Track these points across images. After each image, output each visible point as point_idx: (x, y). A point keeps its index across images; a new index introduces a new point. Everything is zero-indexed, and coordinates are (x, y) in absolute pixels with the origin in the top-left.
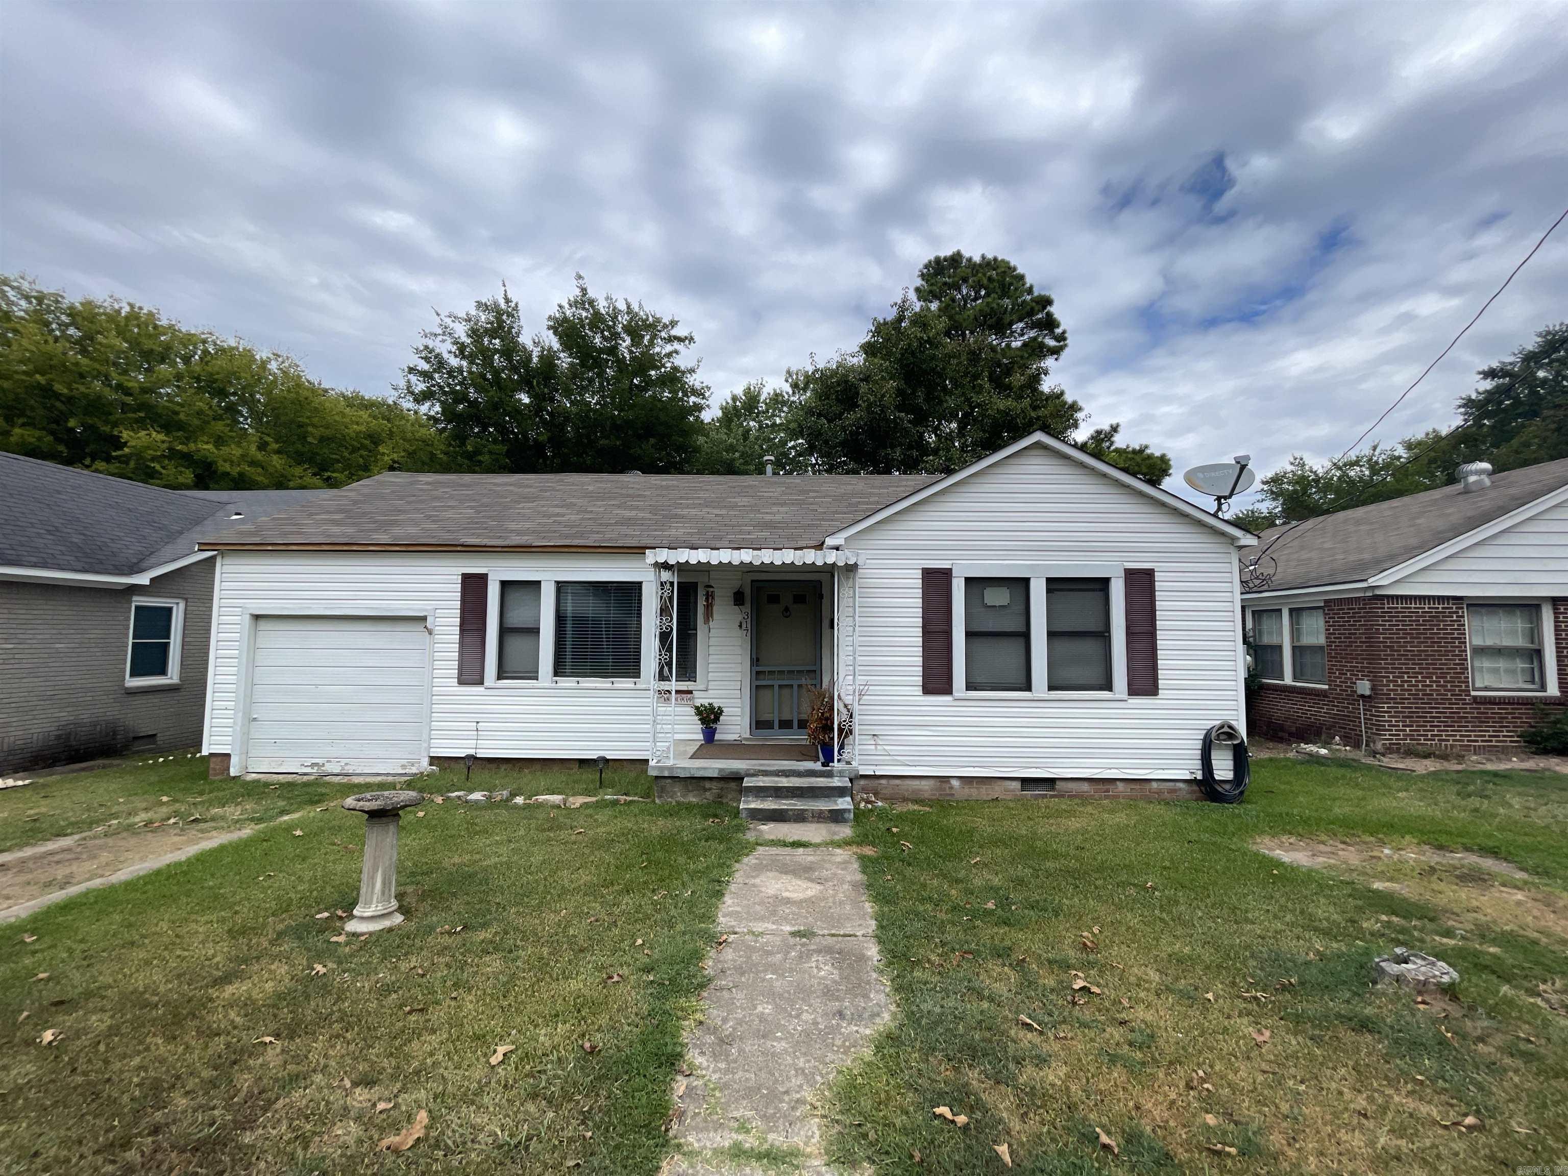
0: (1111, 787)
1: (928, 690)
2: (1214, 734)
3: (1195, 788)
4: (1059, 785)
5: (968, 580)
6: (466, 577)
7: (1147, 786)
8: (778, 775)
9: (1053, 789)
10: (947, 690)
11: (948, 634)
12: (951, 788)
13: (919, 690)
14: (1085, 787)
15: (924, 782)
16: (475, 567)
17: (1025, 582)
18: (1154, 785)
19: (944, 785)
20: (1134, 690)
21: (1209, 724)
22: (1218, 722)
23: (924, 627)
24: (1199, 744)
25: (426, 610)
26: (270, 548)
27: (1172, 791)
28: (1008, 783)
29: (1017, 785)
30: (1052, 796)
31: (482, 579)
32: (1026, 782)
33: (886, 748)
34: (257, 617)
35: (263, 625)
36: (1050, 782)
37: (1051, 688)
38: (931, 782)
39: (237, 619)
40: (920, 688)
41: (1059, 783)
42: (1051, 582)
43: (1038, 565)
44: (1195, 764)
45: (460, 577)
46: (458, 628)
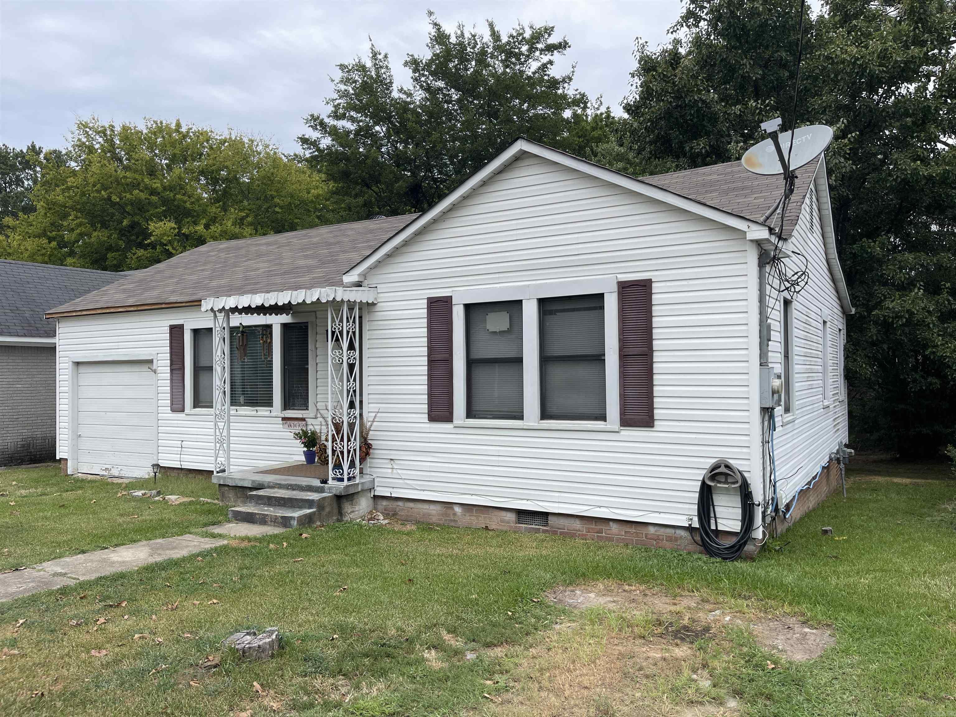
0: (603, 527)
1: (433, 418)
2: (708, 474)
3: (691, 536)
4: (552, 520)
5: (468, 307)
6: (172, 328)
7: (643, 531)
8: (288, 489)
9: (546, 525)
10: (449, 418)
11: (448, 362)
12: (455, 514)
13: (425, 417)
14: (577, 525)
15: (432, 507)
17: (519, 302)
18: (652, 530)
19: (450, 512)
20: (627, 421)
22: (714, 461)
23: (429, 356)
27: (670, 539)
28: (503, 513)
29: (511, 517)
30: (544, 531)
31: (180, 328)
32: (522, 514)
33: (399, 471)
34: (78, 364)
35: (82, 369)
36: (544, 516)
37: (543, 417)
38: (438, 507)
39: (67, 365)
40: (427, 416)
41: (550, 518)
42: (542, 302)
43: (528, 286)
44: (694, 509)
45: (168, 328)
46: (169, 368)
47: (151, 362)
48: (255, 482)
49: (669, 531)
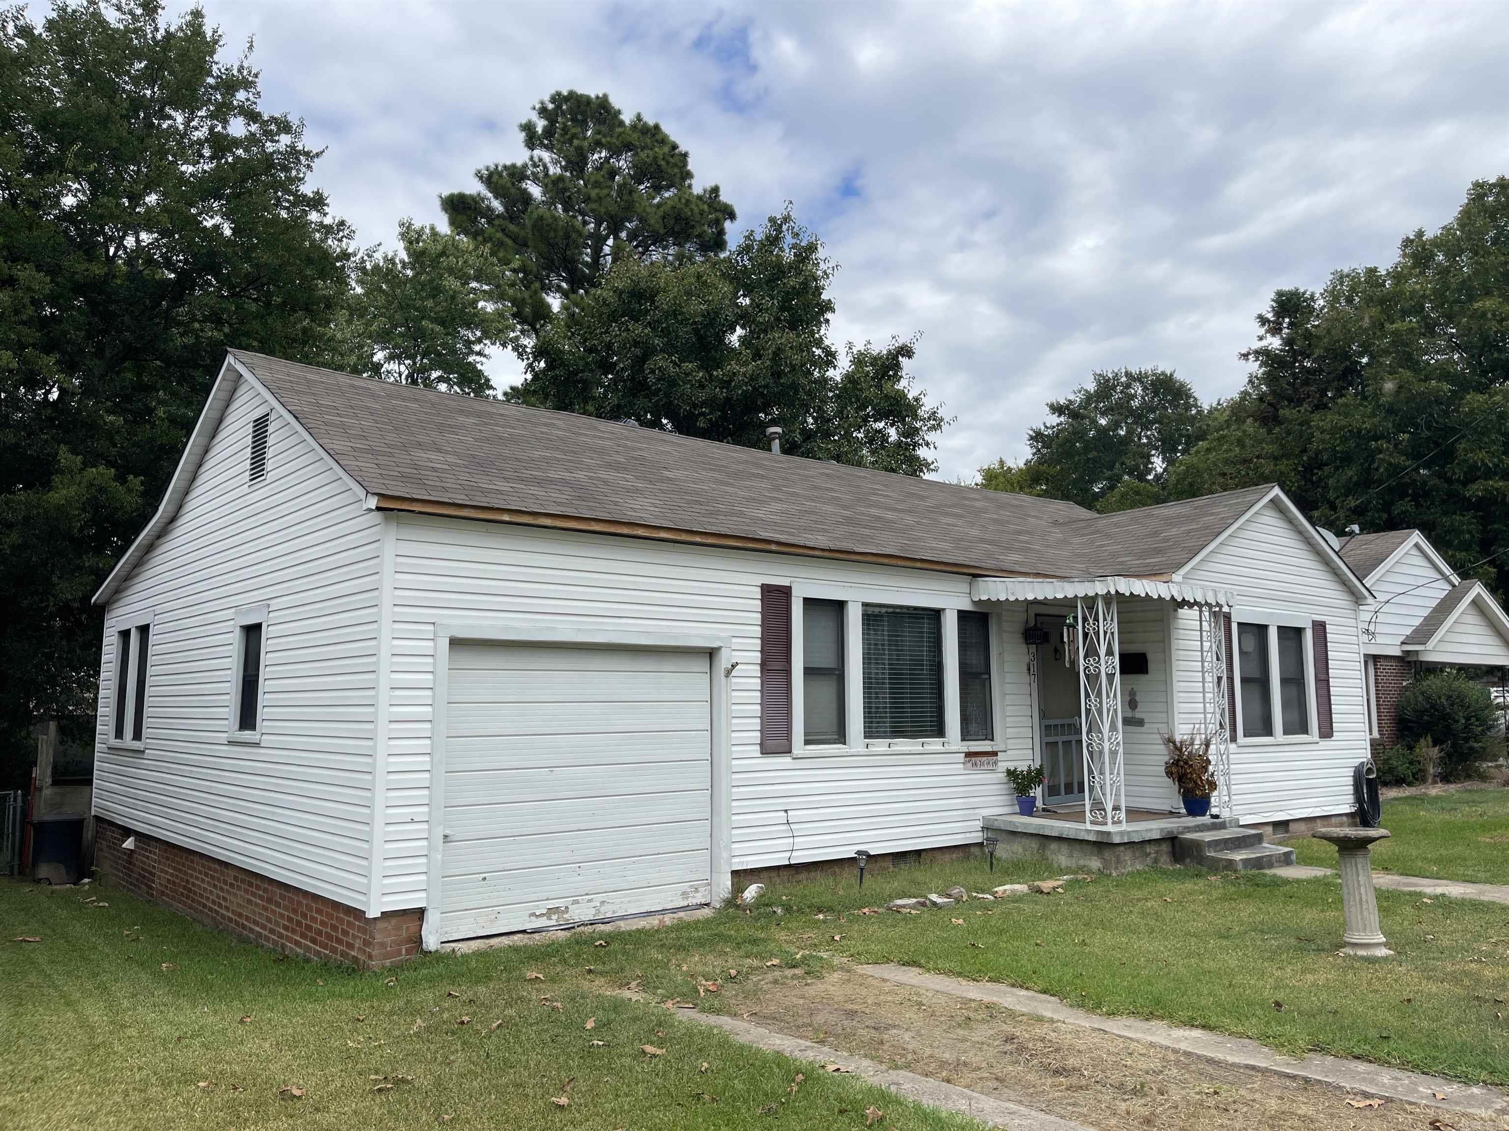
0: (1313, 825)
2: (1365, 770)
3: (1353, 819)
4: (1292, 826)
5: (1239, 624)
6: (767, 590)
7: (1330, 821)
9: (1287, 831)
10: (1235, 737)
11: (1233, 681)
14: (1303, 826)
16: (777, 574)
17: (1265, 627)
18: (1333, 820)
20: (1321, 735)
21: (1357, 762)
22: (1361, 760)
24: (1350, 781)
25: (719, 638)
26: (506, 518)
27: (1341, 825)
28: (1266, 828)
29: (1270, 829)
30: (1289, 838)
31: (786, 592)
32: (1275, 826)
34: (456, 643)
36: (1286, 824)
37: (1284, 733)
39: (427, 646)
41: (1291, 824)
42: (1279, 629)
43: (1272, 613)
44: (1353, 798)
45: (759, 590)
46: (758, 668)
47: (710, 652)
48: (1162, 830)
49: (1341, 818)
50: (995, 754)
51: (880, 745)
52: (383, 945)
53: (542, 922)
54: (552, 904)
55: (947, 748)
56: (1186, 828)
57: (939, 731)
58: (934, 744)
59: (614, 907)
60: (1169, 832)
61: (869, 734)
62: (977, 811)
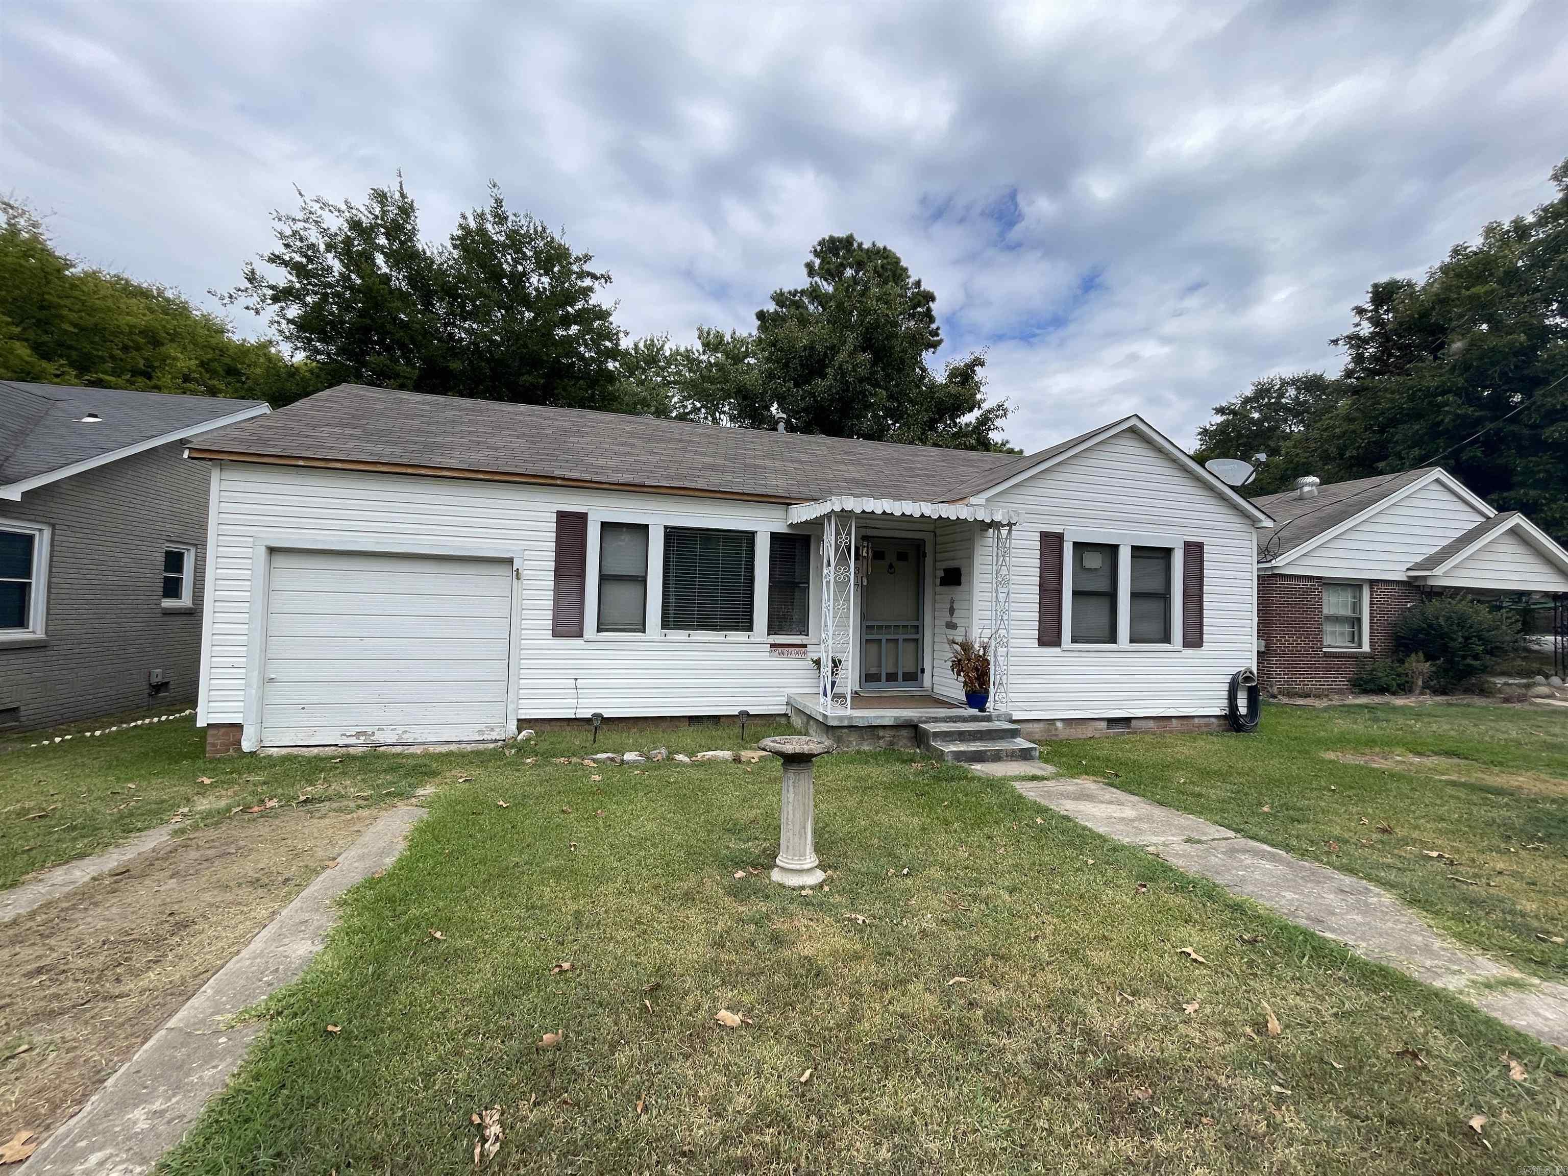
0: (1166, 723)
1: (1042, 643)
2: (1240, 678)
3: (1222, 722)
4: (1137, 723)
5: (1076, 545)
6: (562, 517)
7: (1191, 721)
8: (947, 722)
9: (1129, 727)
10: (1057, 643)
11: (1060, 592)
12: (1056, 729)
13: (1035, 643)
14: (1151, 724)
15: (1036, 725)
16: (573, 504)
17: (1115, 546)
18: (1196, 720)
20: (1187, 644)
21: (1234, 671)
22: (1243, 669)
23: (1040, 586)
24: (1226, 687)
25: (513, 551)
27: (1207, 725)
28: (1098, 723)
29: (1104, 724)
30: (1128, 733)
31: (582, 518)
32: (1112, 722)
34: (272, 551)
35: (280, 561)
36: (1127, 720)
37: (1132, 641)
38: (1041, 725)
39: (247, 552)
40: (1036, 641)
42: (1135, 549)
43: (1126, 534)
44: (1225, 703)
45: (555, 515)
46: (553, 573)
47: (510, 561)
48: (896, 718)
49: (1207, 719)
50: (805, 646)
51: (679, 635)
52: (214, 745)
53: (353, 741)
54: (359, 729)
55: (752, 639)
56: (930, 718)
57: (748, 625)
58: (739, 636)
59: (416, 736)
60: (906, 720)
61: (665, 625)
62: (782, 689)
